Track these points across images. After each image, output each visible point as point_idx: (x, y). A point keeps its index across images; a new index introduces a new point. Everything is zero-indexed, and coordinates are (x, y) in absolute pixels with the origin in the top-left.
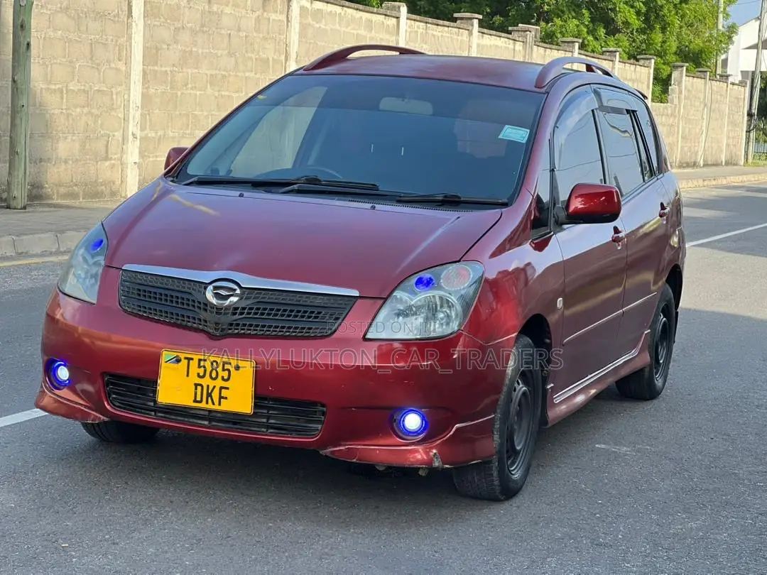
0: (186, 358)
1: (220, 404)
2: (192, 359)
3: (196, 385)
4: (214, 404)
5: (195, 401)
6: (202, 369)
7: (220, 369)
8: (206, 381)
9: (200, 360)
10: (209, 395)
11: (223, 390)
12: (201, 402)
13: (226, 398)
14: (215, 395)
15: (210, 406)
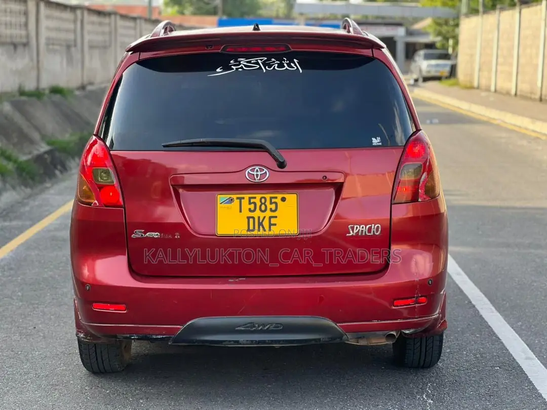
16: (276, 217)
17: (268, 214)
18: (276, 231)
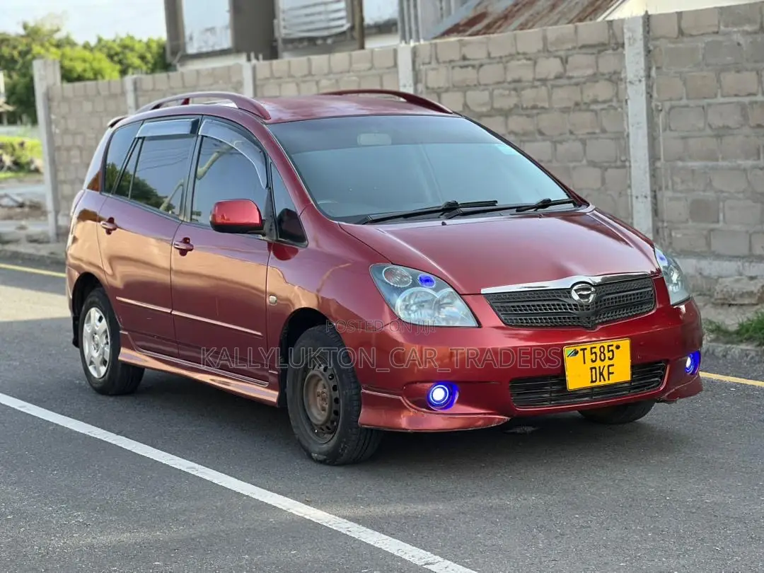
0: (581, 350)
1: (609, 379)
2: (586, 349)
3: (591, 369)
4: (605, 380)
5: (592, 382)
6: (594, 355)
7: (606, 352)
8: (598, 364)
9: (592, 348)
10: (601, 374)
11: (610, 368)
12: (595, 381)
13: (613, 373)
14: (605, 373)
15: (602, 383)
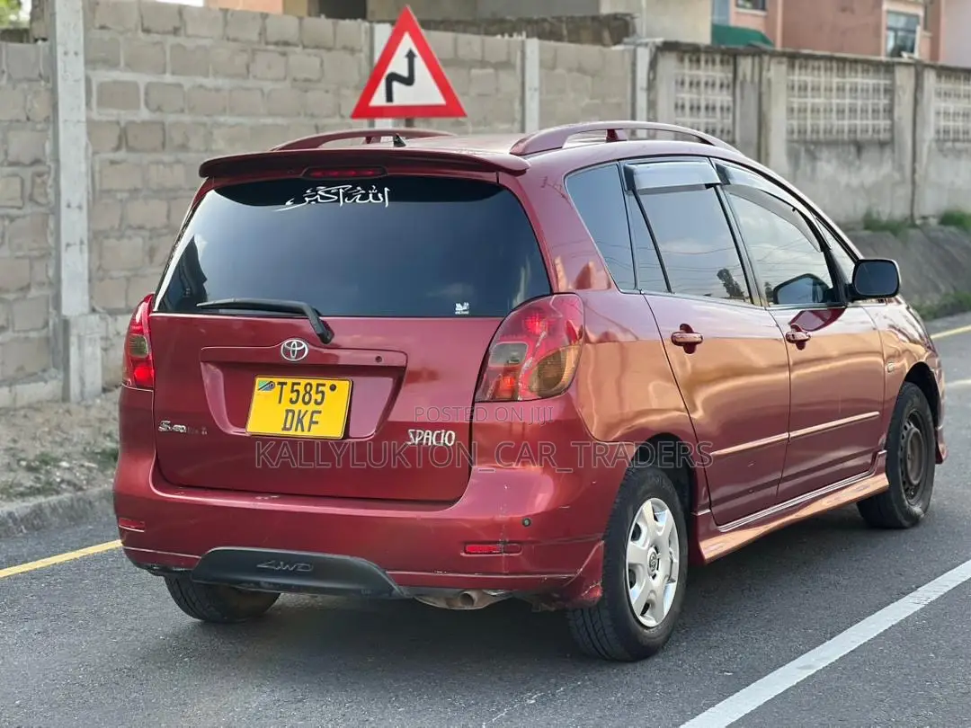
16: (320, 412)
17: (312, 407)
18: (316, 432)
